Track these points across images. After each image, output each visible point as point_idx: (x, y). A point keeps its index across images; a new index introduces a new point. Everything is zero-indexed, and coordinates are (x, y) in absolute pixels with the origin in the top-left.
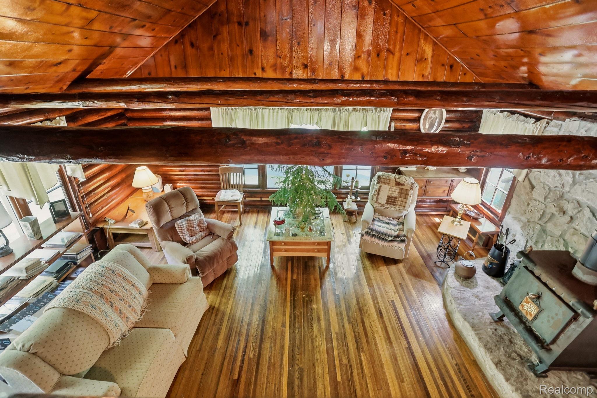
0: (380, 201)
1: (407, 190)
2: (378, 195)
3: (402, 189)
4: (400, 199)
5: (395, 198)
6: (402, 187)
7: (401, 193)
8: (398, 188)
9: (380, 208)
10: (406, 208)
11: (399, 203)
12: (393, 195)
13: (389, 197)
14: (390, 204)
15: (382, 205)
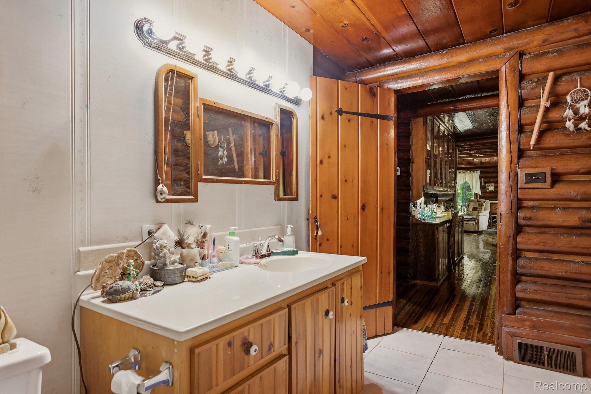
0: (469, 209)
1: (482, 203)
2: (468, 207)
3: (480, 203)
4: (479, 208)
5: (477, 207)
6: (480, 202)
7: (479, 205)
8: (478, 203)
9: (469, 213)
10: (482, 211)
11: (478, 210)
12: (475, 206)
13: (473, 207)
14: (474, 211)
15: (470, 211)
